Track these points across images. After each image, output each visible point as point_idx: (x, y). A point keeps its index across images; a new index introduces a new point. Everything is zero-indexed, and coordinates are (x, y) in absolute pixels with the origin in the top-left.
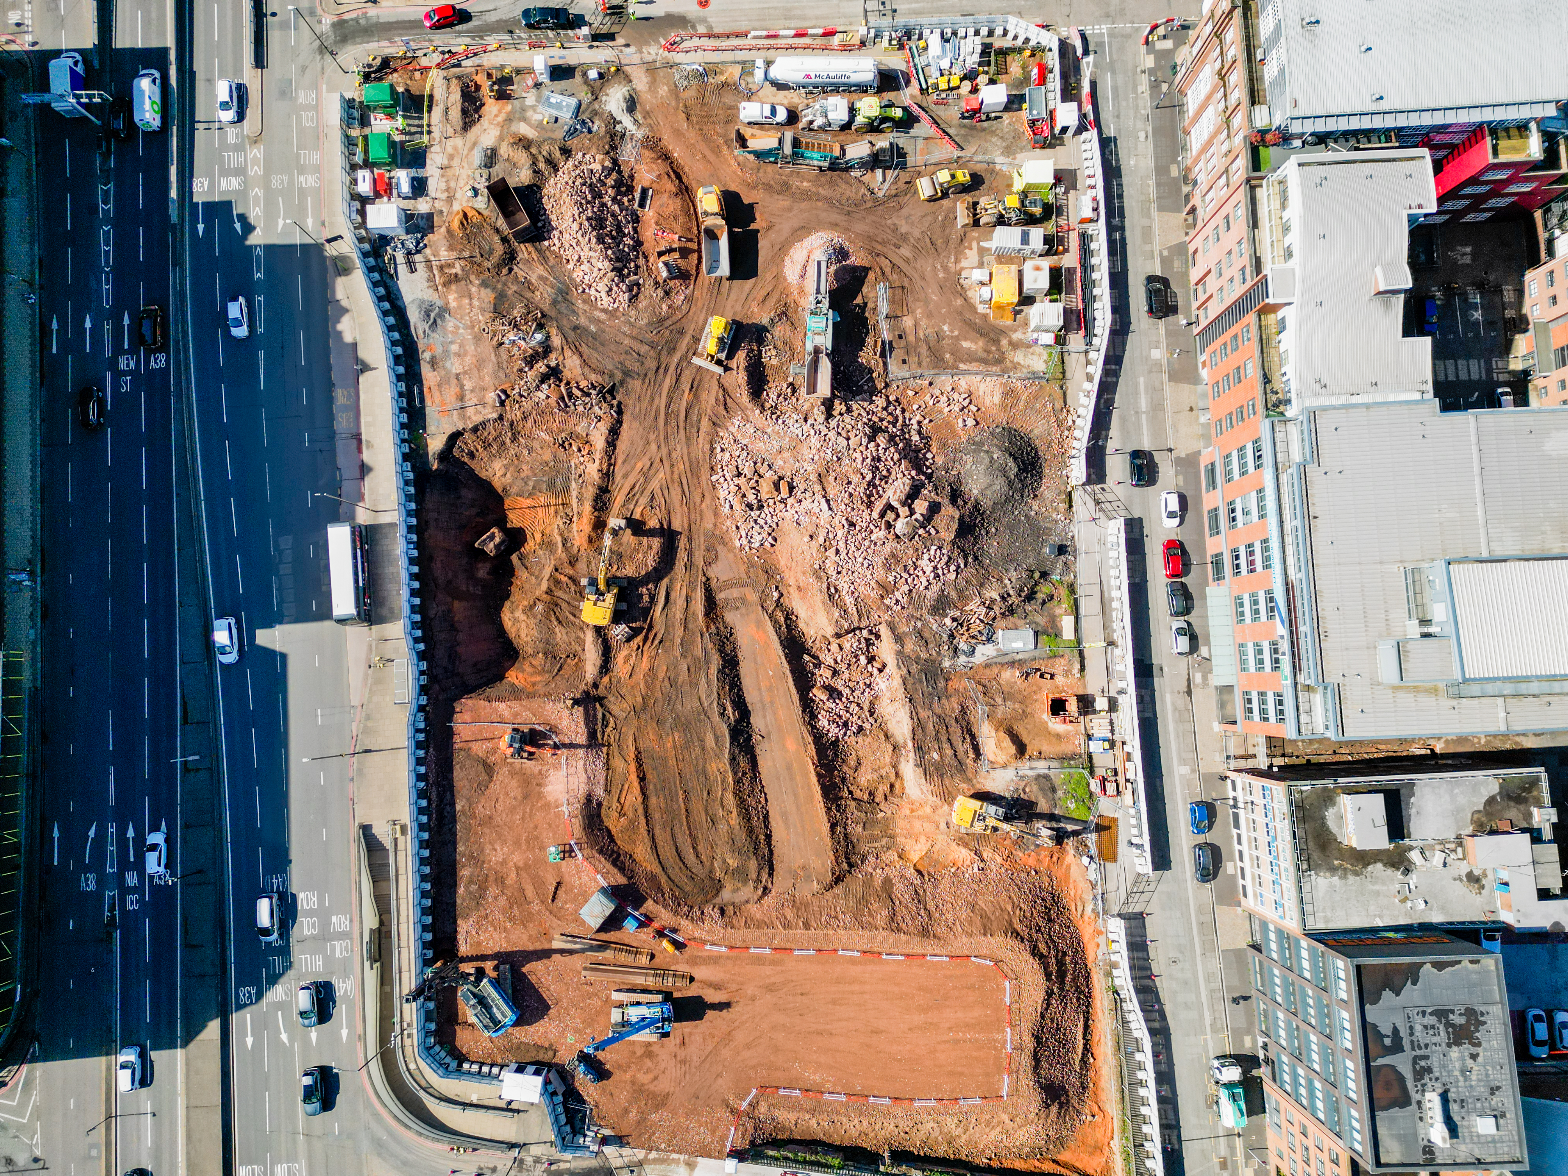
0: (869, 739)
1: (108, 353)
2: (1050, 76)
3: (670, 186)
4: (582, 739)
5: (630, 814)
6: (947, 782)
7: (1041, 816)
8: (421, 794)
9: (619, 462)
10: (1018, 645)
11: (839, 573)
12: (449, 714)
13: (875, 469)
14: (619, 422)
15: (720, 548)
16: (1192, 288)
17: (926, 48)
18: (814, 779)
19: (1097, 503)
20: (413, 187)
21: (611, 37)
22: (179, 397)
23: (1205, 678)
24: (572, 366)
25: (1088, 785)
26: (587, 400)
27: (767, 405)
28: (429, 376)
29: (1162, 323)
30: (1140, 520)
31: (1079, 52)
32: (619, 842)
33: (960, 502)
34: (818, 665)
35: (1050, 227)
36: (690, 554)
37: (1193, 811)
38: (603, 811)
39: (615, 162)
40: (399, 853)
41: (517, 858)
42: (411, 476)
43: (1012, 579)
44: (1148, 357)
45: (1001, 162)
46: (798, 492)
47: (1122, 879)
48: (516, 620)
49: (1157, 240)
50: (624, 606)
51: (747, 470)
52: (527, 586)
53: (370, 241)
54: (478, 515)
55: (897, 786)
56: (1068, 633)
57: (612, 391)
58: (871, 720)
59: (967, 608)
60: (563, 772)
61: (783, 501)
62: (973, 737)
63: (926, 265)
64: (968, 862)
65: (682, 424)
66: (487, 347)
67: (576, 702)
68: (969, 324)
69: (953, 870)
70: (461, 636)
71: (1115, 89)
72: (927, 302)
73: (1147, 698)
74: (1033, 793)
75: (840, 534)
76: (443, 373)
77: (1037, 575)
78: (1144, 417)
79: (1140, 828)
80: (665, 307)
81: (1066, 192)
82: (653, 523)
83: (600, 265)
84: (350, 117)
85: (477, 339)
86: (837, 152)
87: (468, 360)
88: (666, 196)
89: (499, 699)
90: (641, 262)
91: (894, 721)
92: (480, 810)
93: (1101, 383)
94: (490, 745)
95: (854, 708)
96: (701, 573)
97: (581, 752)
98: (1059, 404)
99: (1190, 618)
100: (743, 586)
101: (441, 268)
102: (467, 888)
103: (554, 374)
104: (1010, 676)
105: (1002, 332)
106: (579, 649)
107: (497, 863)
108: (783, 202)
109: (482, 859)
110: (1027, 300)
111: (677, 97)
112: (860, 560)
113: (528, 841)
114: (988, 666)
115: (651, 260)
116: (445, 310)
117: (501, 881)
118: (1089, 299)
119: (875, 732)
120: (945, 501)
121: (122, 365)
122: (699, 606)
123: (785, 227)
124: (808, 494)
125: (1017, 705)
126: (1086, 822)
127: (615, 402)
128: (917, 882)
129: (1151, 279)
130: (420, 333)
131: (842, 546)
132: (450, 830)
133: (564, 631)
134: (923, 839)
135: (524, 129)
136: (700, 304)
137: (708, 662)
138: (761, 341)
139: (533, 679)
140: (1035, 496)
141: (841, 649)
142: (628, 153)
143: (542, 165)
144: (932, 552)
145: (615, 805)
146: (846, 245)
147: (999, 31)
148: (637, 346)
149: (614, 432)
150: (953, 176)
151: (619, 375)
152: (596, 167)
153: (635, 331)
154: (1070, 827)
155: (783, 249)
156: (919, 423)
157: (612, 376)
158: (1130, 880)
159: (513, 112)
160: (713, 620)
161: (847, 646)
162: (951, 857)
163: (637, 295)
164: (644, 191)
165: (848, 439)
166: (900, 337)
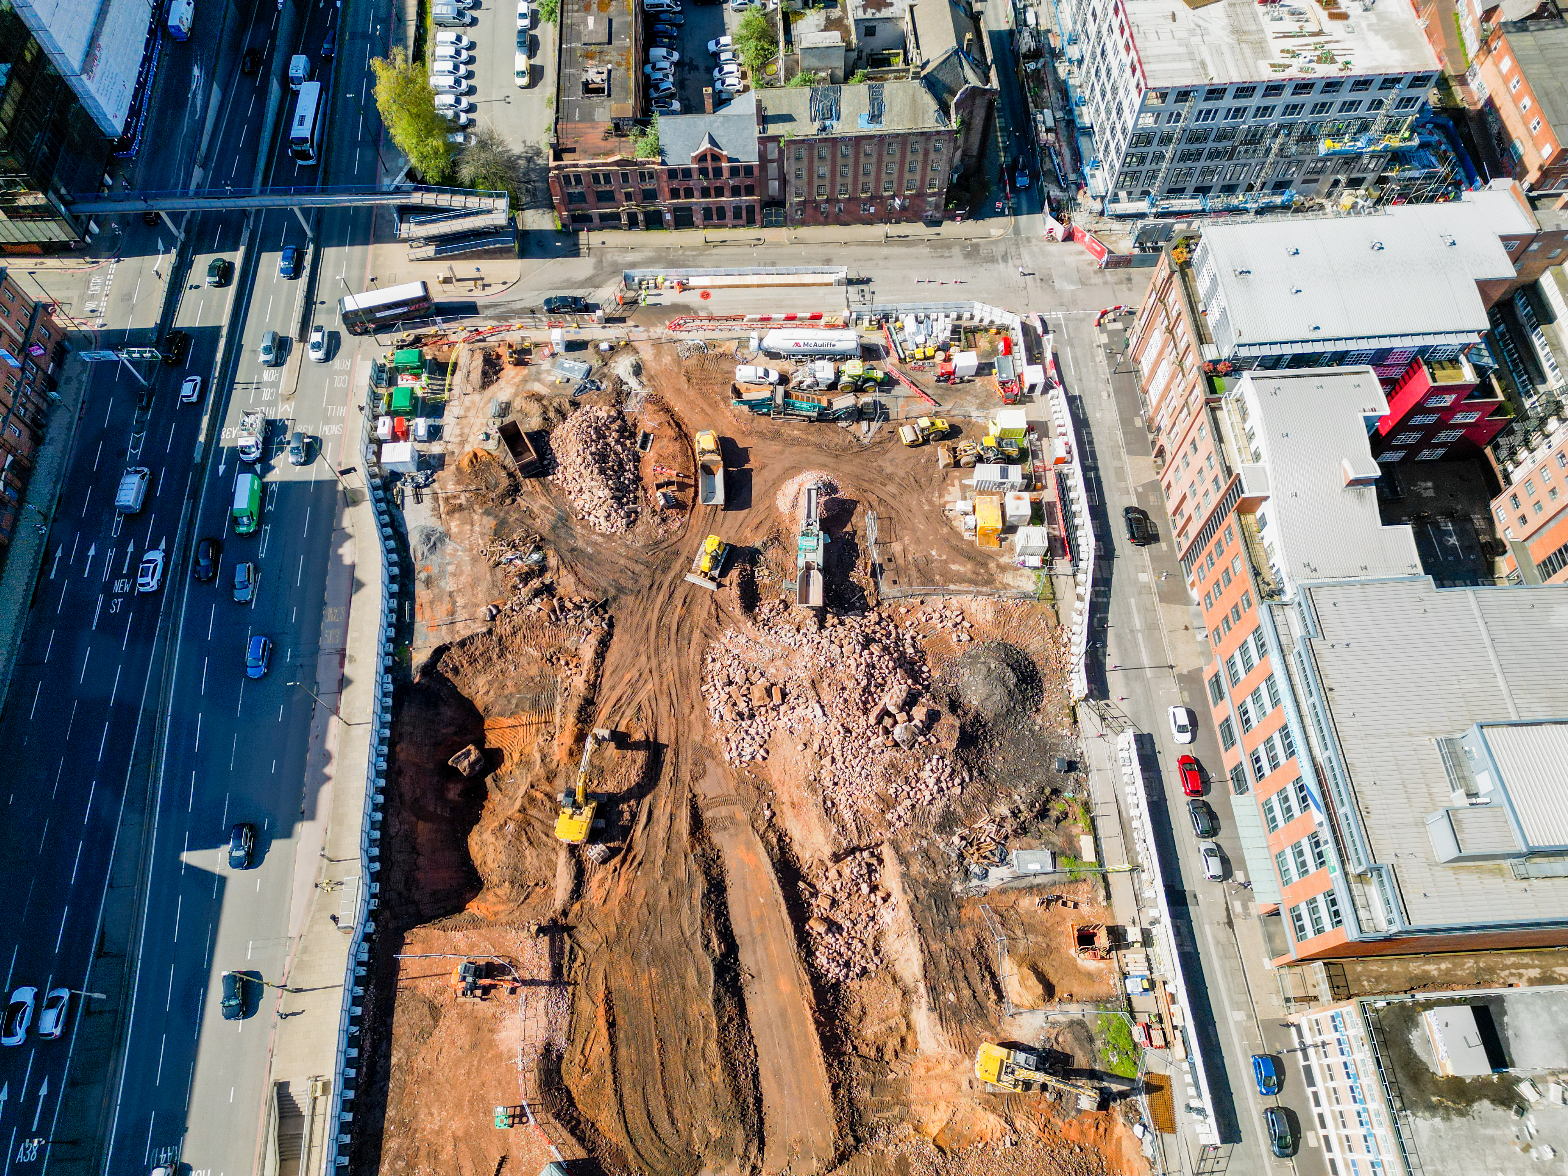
0: (875, 984)
1: (105, 577)
2: (1015, 349)
3: (671, 432)
4: (545, 974)
5: (596, 1070)
6: (966, 1029)
7: (1079, 1073)
8: (353, 1041)
9: (607, 674)
10: (1035, 867)
11: (836, 784)
12: (398, 944)
13: (870, 676)
14: (610, 634)
15: (708, 762)
16: (1170, 519)
17: (902, 328)
18: (812, 1027)
19: (1103, 718)
20: (429, 432)
21: (622, 320)
22: (167, 615)
23: (1245, 907)
24: (566, 584)
25: (1130, 1033)
26: (579, 613)
27: (759, 618)
28: (422, 593)
29: (1145, 550)
30: (1150, 736)
31: (1040, 330)
32: (579, 1107)
33: (960, 711)
34: (815, 894)
35: (1028, 467)
36: (676, 768)
37: (1257, 1066)
38: (564, 1066)
39: (620, 413)
40: (317, 1118)
41: (457, 1126)
42: (391, 688)
43: (1021, 794)
44: (1136, 581)
45: (976, 415)
46: (791, 698)
47: (1185, 1155)
48: (484, 843)
49: (1130, 478)
50: (602, 823)
51: (739, 678)
52: (499, 809)
53: (382, 477)
54: (455, 733)
55: (909, 1040)
56: (1088, 854)
57: (604, 606)
58: (876, 960)
59: (976, 826)
60: (520, 1015)
61: (775, 708)
62: (993, 976)
63: (912, 499)
64: (998, 1134)
65: (673, 637)
66: (484, 567)
67: (541, 930)
68: (956, 549)
69: (980, 1146)
70: (421, 860)
71: (1075, 359)
72: (914, 530)
73: (1184, 930)
74: (1067, 1043)
75: (835, 740)
76: (436, 591)
77: (1048, 791)
78: (1140, 635)
79: (1197, 1087)
80: (661, 531)
81: (1039, 439)
82: (638, 736)
83: (600, 494)
84: (379, 378)
85: (475, 560)
86: (825, 404)
87: (463, 579)
88: (665, 440)
89: (455, 928)
90: (640, 493)
91: (902, 959)
92: (419, 1064)
93: (1092, 604)
94: (439, 982)
95: (857, 945)
96: (687, 789)
97: (543, 990)
98: (1052, 622)
99: (1220, 839)
100: (732, 804)
101: (447, 499)
102: (392, 1164)
103: (549, 590)
104: (1029, 903)
105: (989, 556)
106: (549, 874)
107: (432, 1131)
108: (775, 446)
109: (414, 1126)
110: (1010, 529)
111: (679, 365)
112: (858, 769)
113: (471, 1103)
114: (1003, 891)
115: (650, 492)
116: (447, 534)
117: (434, 1155)
118: (1071, 528)
119: (881, 975)
120: (944, 710)
121: (117, 589)
122: (683, 825)
123: (777, 468)
124: (801, 700)
125: (1040, 939)
126: (1133, 1080)
127: (607, 616)
128: (939, 1160)
129: (1128, 510)
130: (419, 555)
131: (838, 754)
132: (381, 1089)
133: (535, 854)
134: (942, 1106)
135: (538, 388)
136: (695, 531)
137: (691, 885)
138: (754, 562)
139: (496, 909)
140: (1038, 710)
141: (840, 875)
142: (631, 407)
143: (552, 414)
144: (934, 762)
145: (578, 1057)
146: (835, 482)
147: (967, 315)
148: (631, 565)
149: (604, 644)
150: (933, 424)
151: (612, 592)
152: (603, 414)
153: (631, 553)
154: (1115, 1087)
155: (776, 484)
156: (913, 638)
157: (605, 592)
158: (1195, 1155)
159: (529, 375)
160: (698, 840)
161: (846, 872)
162: (977, 1129)
163: (634, 521)
164: (646, 436)
165: (841, 647)
166: (890, 560)
